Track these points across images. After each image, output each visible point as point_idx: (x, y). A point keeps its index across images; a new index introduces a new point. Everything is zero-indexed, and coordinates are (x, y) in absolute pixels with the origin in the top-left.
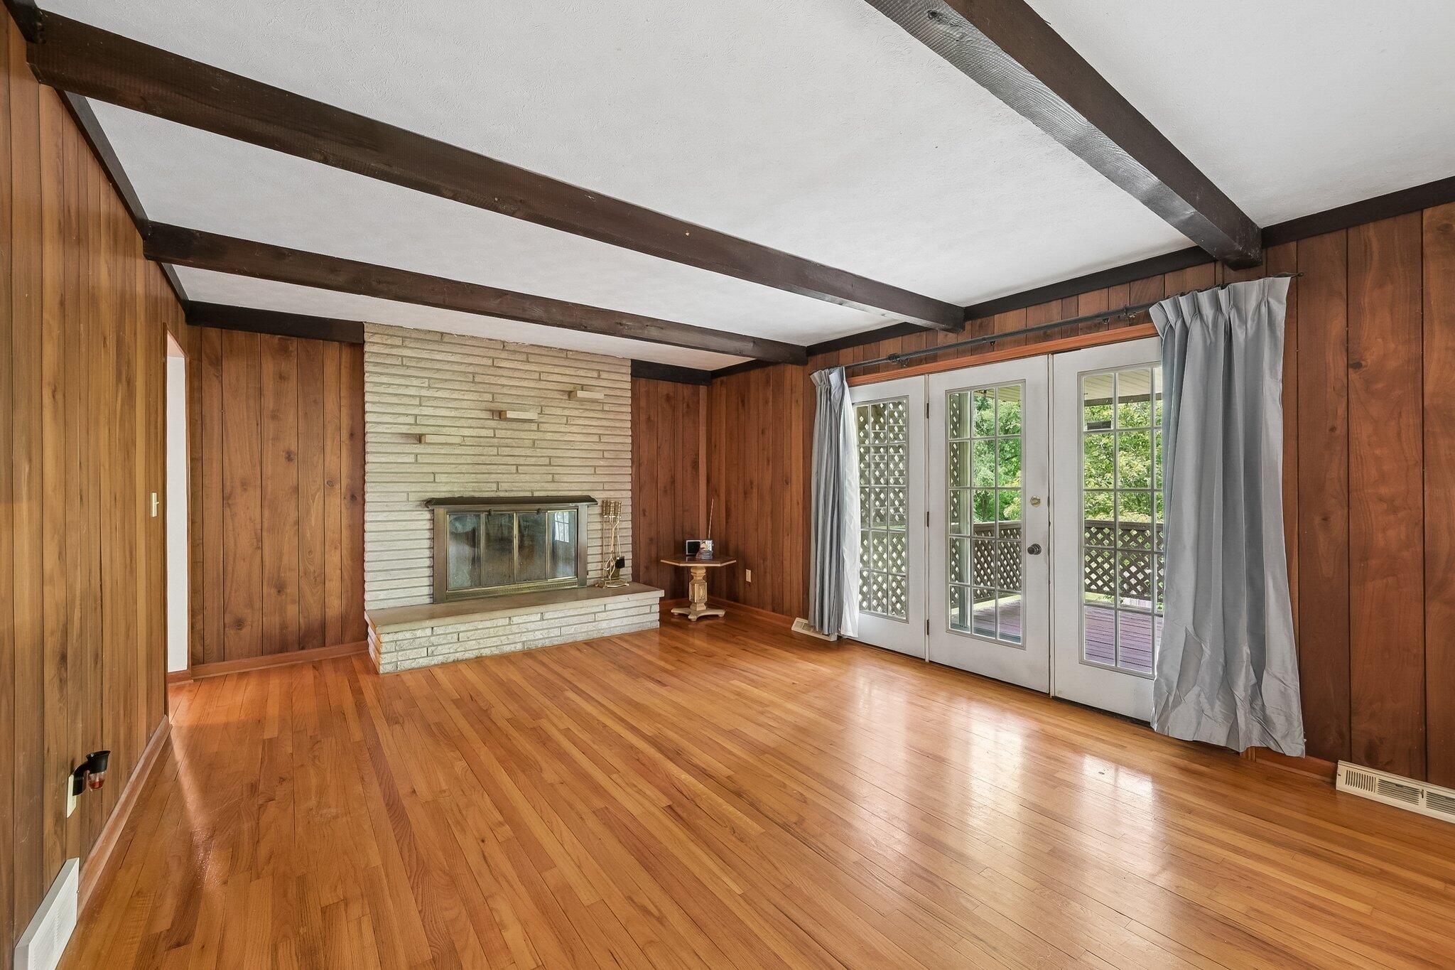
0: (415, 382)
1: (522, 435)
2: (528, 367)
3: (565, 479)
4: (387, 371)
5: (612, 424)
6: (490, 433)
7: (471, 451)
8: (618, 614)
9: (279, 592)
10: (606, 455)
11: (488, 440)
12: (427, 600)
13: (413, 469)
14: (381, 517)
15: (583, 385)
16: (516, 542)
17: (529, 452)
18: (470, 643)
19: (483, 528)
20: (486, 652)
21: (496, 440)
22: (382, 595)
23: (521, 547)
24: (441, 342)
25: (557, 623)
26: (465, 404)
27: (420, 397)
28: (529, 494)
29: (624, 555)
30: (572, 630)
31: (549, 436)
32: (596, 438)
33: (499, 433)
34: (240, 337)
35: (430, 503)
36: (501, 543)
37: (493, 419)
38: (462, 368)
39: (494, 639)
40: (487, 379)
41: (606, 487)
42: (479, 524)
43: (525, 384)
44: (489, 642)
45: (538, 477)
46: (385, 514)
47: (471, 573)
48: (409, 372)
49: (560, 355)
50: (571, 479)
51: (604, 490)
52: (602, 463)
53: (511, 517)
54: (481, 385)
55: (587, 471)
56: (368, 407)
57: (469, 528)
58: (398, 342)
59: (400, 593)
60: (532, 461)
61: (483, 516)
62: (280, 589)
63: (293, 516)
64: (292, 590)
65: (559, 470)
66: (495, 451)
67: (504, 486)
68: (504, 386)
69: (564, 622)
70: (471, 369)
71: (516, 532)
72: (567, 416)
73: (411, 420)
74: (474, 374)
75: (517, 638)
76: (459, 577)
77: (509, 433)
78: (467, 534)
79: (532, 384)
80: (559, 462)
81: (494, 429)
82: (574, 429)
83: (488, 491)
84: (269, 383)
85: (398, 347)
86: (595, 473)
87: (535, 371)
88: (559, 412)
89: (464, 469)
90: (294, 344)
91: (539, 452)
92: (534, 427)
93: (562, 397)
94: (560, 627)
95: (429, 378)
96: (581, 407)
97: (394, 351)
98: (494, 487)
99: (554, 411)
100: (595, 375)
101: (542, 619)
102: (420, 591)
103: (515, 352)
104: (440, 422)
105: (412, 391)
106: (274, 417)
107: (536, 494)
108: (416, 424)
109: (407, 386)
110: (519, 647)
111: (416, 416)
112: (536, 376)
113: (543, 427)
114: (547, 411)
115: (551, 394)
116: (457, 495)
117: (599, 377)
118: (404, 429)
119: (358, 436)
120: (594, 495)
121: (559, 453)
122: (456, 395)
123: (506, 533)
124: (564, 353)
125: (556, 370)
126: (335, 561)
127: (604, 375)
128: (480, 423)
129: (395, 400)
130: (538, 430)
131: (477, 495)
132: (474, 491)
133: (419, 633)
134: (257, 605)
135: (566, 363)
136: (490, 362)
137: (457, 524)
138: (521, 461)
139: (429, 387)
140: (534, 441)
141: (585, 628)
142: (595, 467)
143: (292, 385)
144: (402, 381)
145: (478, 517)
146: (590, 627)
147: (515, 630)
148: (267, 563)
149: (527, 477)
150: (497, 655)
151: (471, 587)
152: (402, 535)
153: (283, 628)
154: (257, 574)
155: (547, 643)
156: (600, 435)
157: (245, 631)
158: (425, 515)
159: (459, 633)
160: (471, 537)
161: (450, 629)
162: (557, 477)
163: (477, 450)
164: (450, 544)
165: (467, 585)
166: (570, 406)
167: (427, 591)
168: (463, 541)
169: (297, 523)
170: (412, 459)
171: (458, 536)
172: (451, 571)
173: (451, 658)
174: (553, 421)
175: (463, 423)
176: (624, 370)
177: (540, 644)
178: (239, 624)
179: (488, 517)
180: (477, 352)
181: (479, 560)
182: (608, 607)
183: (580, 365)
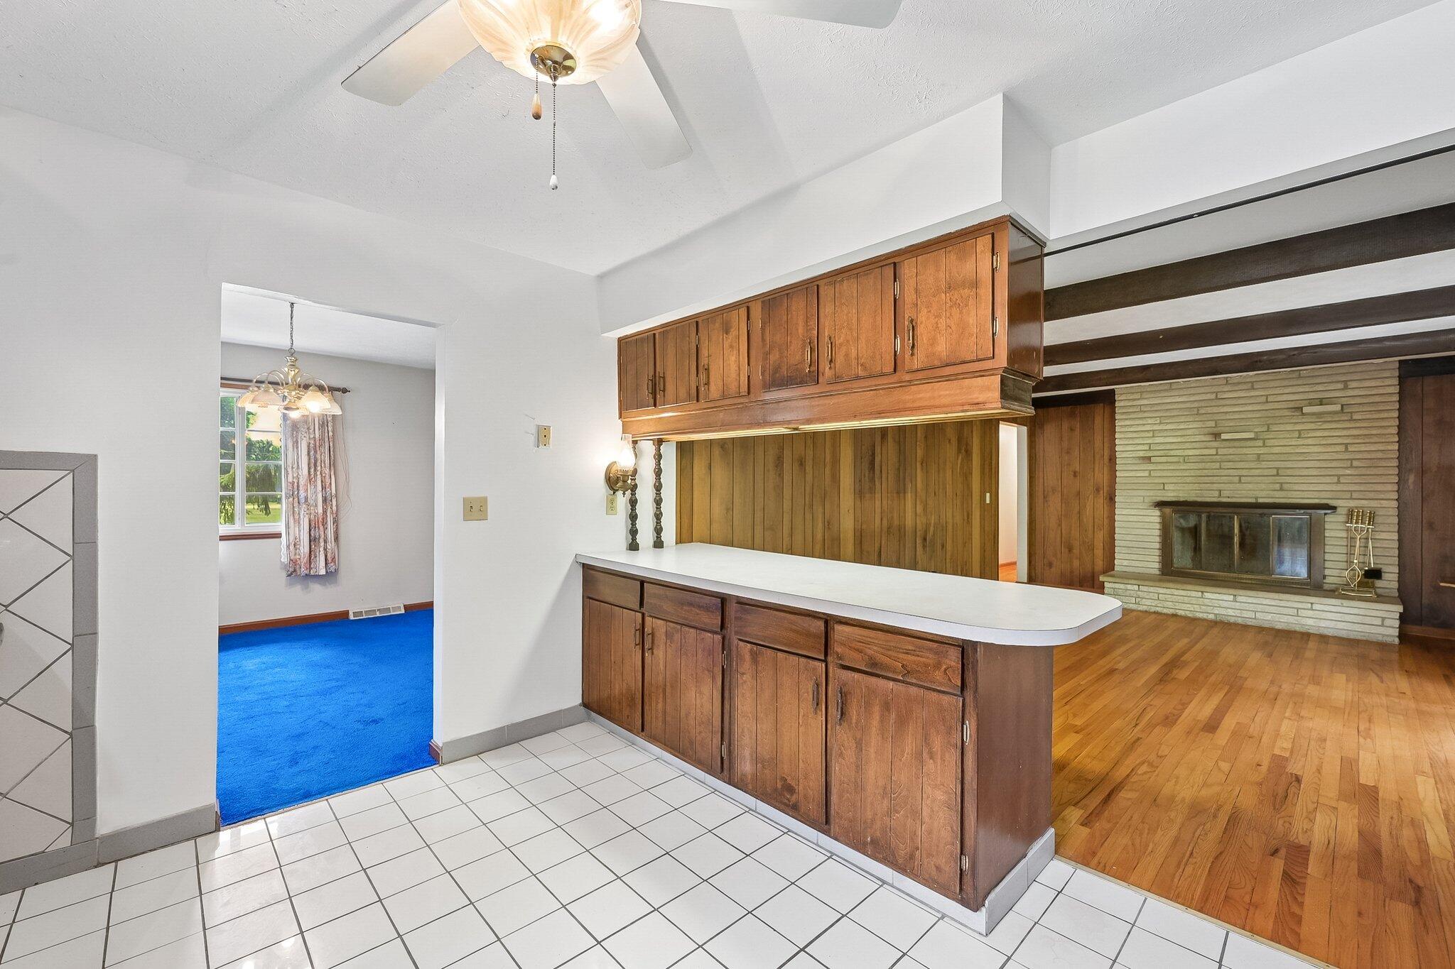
0: (1150, 421)
1: (1245, 451)
2: (1252, 393)
3: (1297, 487)
4: (1131, 416)
5: (1365, 432)
6: (1213, 451)
7: (1194, 466)
9: (1069, 551)
10: (1355, 463)
11: (1211, 457)
12: (1158, 572)
13: (1147, 480)
14: (1125, 512)
15: (1321, 400)
16: (1236, 539)
17: (1253, 465)
18: (1167, 603)
19: (1204, 525)
20: (1180, 613)
21: (1218, 457)
22: (1125, 563)
23: (1242, 545)
25: (1251, 607)
26: (1189, 432)
27: (1153, 431)
28: (1252, 500)
29: (1380, 566)
30: (1269, 617)
31: (1276, 450)
32: (1342, 448)
33: (1222, 451)
34: (1052, 410)
35: (1161, 505)
36: (1223, 539)
37: (1215, 441)
38: (1188, 405)
40: (1209, 410)
41: (1355, 495)
42: (1200, 521)
43: (1250, 408)
45: (1263, 486)
46: (1128, 510)
47: (1193, 559)
48: (1146, 415)
49: (1290, 376)
50: (1304, 487)
51: (1351, 499)
52: (1348, 472)
53: (1232, 519)
54: (1204, 415)
55: (1328, 480)
56: (1117, 442)
57: (1192, 524)
58: (1137, 396)
59: (1137, 564)
60: (1257, 472)
61: (1204, 516)
62: (1070, 550)
63: (1077, 509)
64: (1076, 551)
65: (1289, 479)
66: (1217, 465)
67: (1225, 493)
68: (1227, 413)
69: (1260, 608)
70: (1196, 405)
71: (1236, 531)
72: (1300, 431)
73: (1146, 447)
74: (1198, 408)
75: (1209, 609)
76: (1183, 558)
77: (1231, 451)
78: (1189, 529)
79: (1257, 407)
80: (1289, 472)
81: (1217, 448)
82: (1310, 441)
83: (1211, 497)
84: (1065, 435)
85: (1139, 399)
86: (1338, 482)
87: (1262, 396)
88: (1289, 427)
89: (1188, 480)
90: (1079, 408)
91: (1264, 464)
92: (1260, 443)
93: (1293, 414)
94: (1255, 612)
95: (1160, 417)
96: (1319, 420)
97: (1135, 403)
98: (1216, 494)
99: (1282, 427)
100: (1340, 386)
101: (1235, 601)
102: (1150, 565)
104: (1168, 447)
105: (1148, 428)
106: (1068, 453)
107: (1260, 501)
108: (1150, 450)
109: (1144, 424)
110: (1211, 617)
111: (1150, 444)
112: (1263, 399)
113: (1269, 443)
114: (1274, 428)
115: (1278, 413)
116: (1182, 499)
117: (1346, 388)
118: (1141, 454)
119: (1112, 460)
120: (1332, 502)
121: (1289, 464)
122: (1182, 426)
123: (1226, 530)
124: (1296, 374)
126: (1100, 536)
127: (1353, 385)
128: (1202, 445)
129: (1135, 435)
130: (1264, 446)
131: (1199, 499)
132: (1197, 497)
133: (1129, 587)
134: (1059, 556)
135: (1300, 382)
136: (1213, 396)
137: (1182, 521)
138: (1244, 472)
139: (1161, 423)
140: (1259, 455)
141: (1284, 619)
142: (1339, 476)
143: (1077, 432)
144: (1141, 422)
145: (1200, 516)
146: (1292, 620)
147: (1207, 602)
148: (1064, 535)
149: (1250, 486)
150: (1189, 618)
151: (1192, 569)
152: (1139, 525)
153: (1072, 572)
154: (1059, 539)
155: (1240, 621)
156: (1346, 445)
157: (1053, 569)
158: (1157, 513)
159: (1159, 594)
160: (1195, 532)
161: (1152, 589)
162: (1285, 486)
163: (1201, 465)
164: (1176, 536)
165: (1191, 566)
166: (1304, 420)
167: (1157, 565)
168: (1187, 535)
169: (1079, 512)
170: (1146, 474)
171: (1182, 530)
172: (1176, 554)
173: (1153, 609)
174: (1282, 436)
175: (1187, 445)
176: (1387, 374)
177: (1232, 620)
178: (1050, 565)
179: (1208, 517)
180: (1202, 390)
181: (1200, 549)
182: (1315, 607)
183: (1318, 381)
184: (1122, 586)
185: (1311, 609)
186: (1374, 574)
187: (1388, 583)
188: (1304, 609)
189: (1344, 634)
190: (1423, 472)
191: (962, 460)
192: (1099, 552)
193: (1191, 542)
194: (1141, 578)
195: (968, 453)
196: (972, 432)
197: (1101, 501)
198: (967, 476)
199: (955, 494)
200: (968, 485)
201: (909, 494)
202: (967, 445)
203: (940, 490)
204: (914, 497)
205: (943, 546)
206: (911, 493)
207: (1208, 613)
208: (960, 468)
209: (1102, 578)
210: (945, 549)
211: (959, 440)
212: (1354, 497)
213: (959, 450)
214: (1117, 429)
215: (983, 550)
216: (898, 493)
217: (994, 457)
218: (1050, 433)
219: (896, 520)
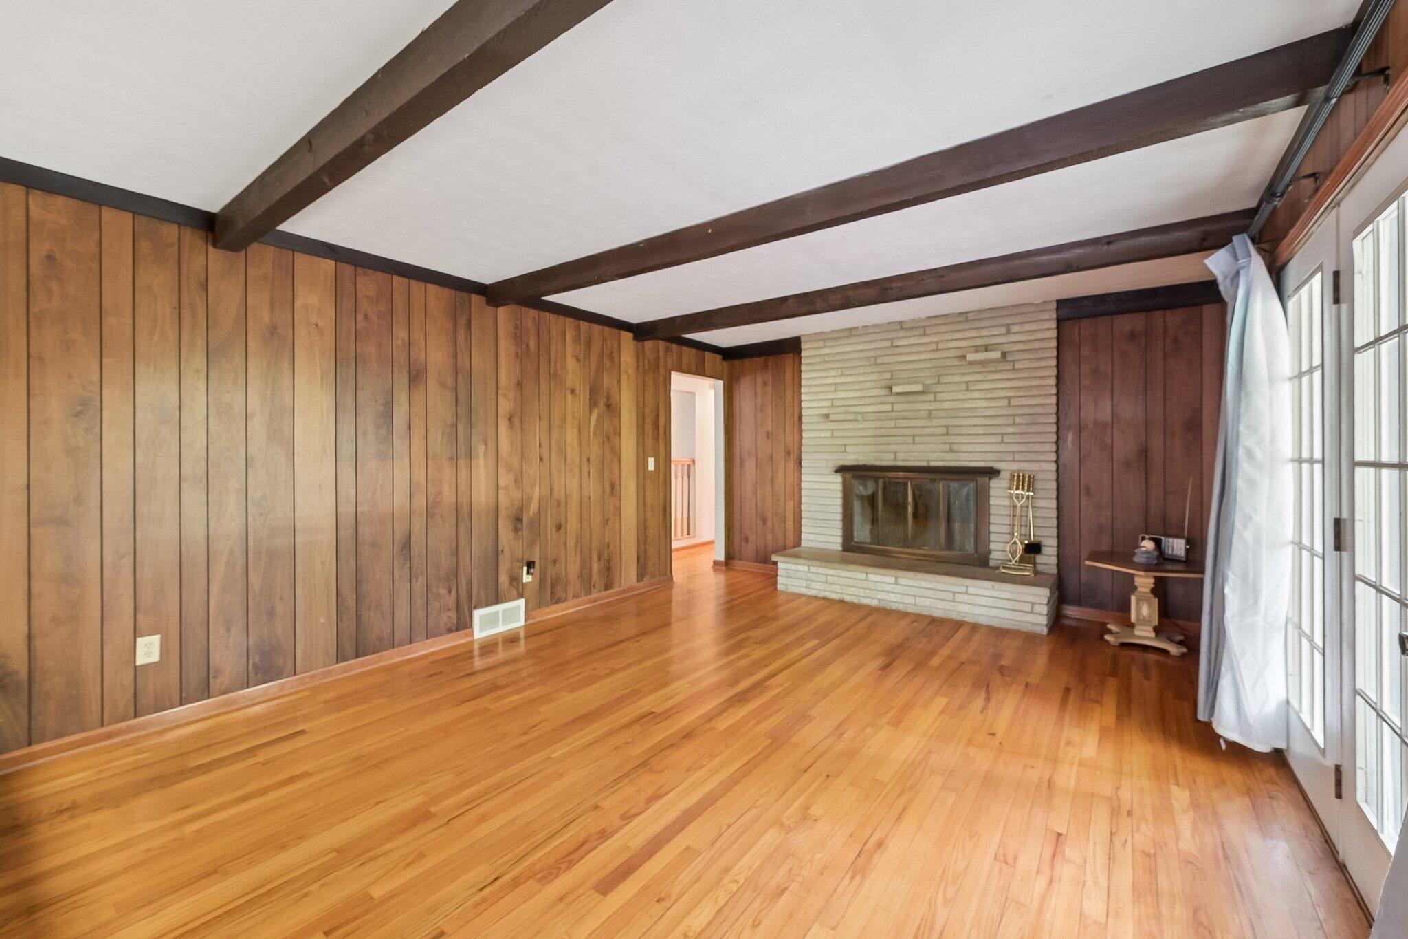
0: (832, 373)
1: (918, 406)
2: (925, 340)
3: (965, 448)
4: (814, 368)
5: (1027, 383)
6: (888, 408)
7: (872, 424)
8: (983, 601)
10: (1018, 420)
11: (887, 414)
12: (840, 548)
13: (830, 442)
14: (811, 478)
15: (987, 346)
16: (910, 509)
17: (923, 423)
19: (880, 493)
20: (847, 598)
21: (894, 414)
22: (812, 537)
23: (915, 515)
24: (851, 336)
25: (912, 591)
26: (868, 385)
27: (835, 384)
28: (924, 464)
29: (1039, 539)
30: (928, 603)
31: (946, 405)
32: (1005, 402)
33: (897, 407)
34: (747, 361)
35: (842, 470)
36: (898, 508)
37: (889, 395)
38: (867, 354)
39: (854, 589)
40: (885, 359)
41: (1018, 457)
42: (877, 488)
43: (922, 357)
44: (850, 591)
45: (934, 447)
46: (813, 476)
47: (872, 531)
48: (829, 366)
49: (960, 319)
50: (970, 448)
51: (1014, 461)
52: (1011, 430)
53: (905, 484)
54: (881, 366)
55: (992, 439)
56: (803, 397)
57: (870, 491)
58: (820, 344)
59: (822, 538)
60: (929, 431)
61: (881, 481)
62: (764, 522)
63: (769, 477)
64: (769, 523)
65: (957, 439)
66: (892, 424)
67: (900, 456)
68: (902, 362)
70: (873, 353)
71: (910, 499)
72: (967, 383)
73: (829, 404)
74: (876, 357)
75: (872, 594)
76: (862, 533)
77: (905, 406)
78: (868, 497)
79: (929, 356)
80: (958, 431)
81: (892, 404)
82: (976, 395)
83: (887, 461)
84: (759, 389)
85: (822, 348)
86: (1002, 442)
87: (933, 343)
88: (957, 379)
89: (867, 441)
90: (771, 359)
91: (935, 422)
92: (931, 397)
93: (958, 363)
94: (915, 596)
95: (842, 368)
97: (818, 352)
98: (892, 456)
99: (951, 379)
100: (1003, 330)
101: (896, 583)
102: (833, 539)
103: (911, 328)
104: (849, 402)
105: (830, 381)
106: (762, 410)
107: (933, 464)
108: (832, 406)
109: (827, 377)
110: (875, 603)
111: (832, 399)
112: (933, 347)
113: (940, 396)
114: (944, 380)
115: (948, 362)
116: (861, 463)
117: (1008, 332)
118: (825, 411)
119: (800, 419)
120: (997, 466)
121: (957, 422)
122: (861, 378)
123: (901, 500)
124: (963, 317)
125: (956, 336)
126: (790, 505)
127: (1015, 329)
128: (880, 400)
129: (819, 389)
130: (935, 401)
131: (877, 463)
132: (875, 460)
133: (800, 568)
134: (754, 530)
135: (967, 326)
136: (889, 344)
137: (861, 488)
138: (917, 431)
139: (842, 375)
140: (930, 411)
141: (942, 605)
142: (1003, 435)
143: (769, 387)
144: (822, 374)
145: (877, 482)
146: (949, 605)
147: (871, 585)
148: (758, 506)
149: (923, 447)
150: (856, 604)
151: (871, 544)
152: (823, 493)
153: (766, 547)
154: (754, 510)
155: (901, 607)
156: (1009, 398)
157: (749, 545)
158: (838, 478)
159: (827, 575)
160: (872, 500)
161: (821, 570)
162: (955, 447)
163: (878, 424)
164: (857, 506)
165: (868, 540)
166: (971, 370)
167: (839, 540)
168: (866, 503)
169: (772, 480)
170: (829, 434)
171: (862, 498)
172: (856, 526)
173: (822, 594)
174: (951, 389)
175: (867, 401)
176: (1046, 316)
177: (894, 607)
178: (747, 540)
179: (885, 483)
180: (878, 337)
181: (877, 520)
182: (971, 590)
183: (984, 324)
184: (793, 567)
185: (967, 593)
186: (1033, 549)
187: (1048, 559)
188: (960, 593)
189: (996, 623)
190: (1080, 429)
191: (600, 416)
192: (790, 525)
193: (869, 511)
194: (821, 557)
195: (612, 409)
196: (619, 382)
197: (791, 465)
198: (610, 439)
199: (585, 460)
200: (612, 449)
201: (481, 461)
202: (609, 397)
203: (553, 455)
204: (492, 462)
205: (559, 527)
206: (485, 457)
207: (871, 598)
208: (596, 426)
209: (774, 558)
210: (563, 530)
211: (594, 392)
212: (1016, 459)
213: (593, 403)
214: (803, 382)
215: (643, 526)
216: (454, 459)
217: (662, 414)
218: (746, 390)
219: (448, 496)
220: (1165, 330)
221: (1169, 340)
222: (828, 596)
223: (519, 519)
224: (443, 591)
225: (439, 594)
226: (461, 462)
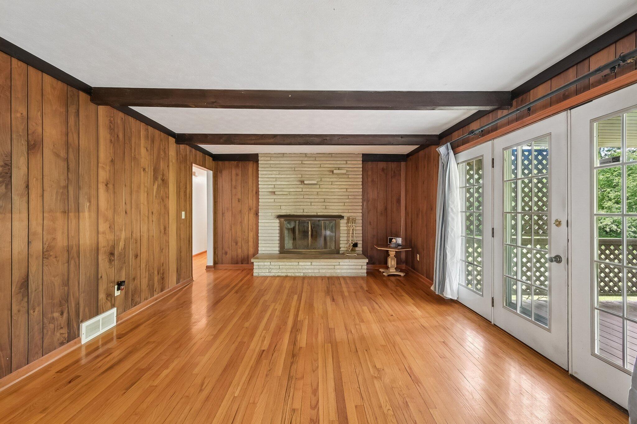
0: (274, 173)
1: (313, 190)
2: (316, 162)
3: (331, 207)
4: (265, 169)
5: (353, 183)
6: (300, 190)
7: (293, 197)
8: (345, 267)
9: (236, 244)
10: (350, 197)
11: (300, 192)
12: (278, 252)
13: (273, 204)
14: (263, 221)
15: (339, 168)
16: (310, 233)
17: (315, 197)
18: (284, 270)
19: (297, 227)
20: (289, 274)
21: (303, 192)
22: (264, 249)
23: (312, 235)
24: (283, 157)
25: (317, 267)
26: (291, 179)
27: (276, 178)
28: (315, 214)
29: (357, 241)
30: (324, 271)
31: (324, 190)
32: (345, 190)
33: (304, 190)
34: (226, 163)
35: (279, 217)
36: (305, 233)
37: (302, 184)
38: (290, 166)
39: (293, 270)
40: (299, 169)
41: (350, 211)
42: (296, 225)
43: (314, 169)
44: (290, 271)
45: (319, 207)
47: (293, 244)
48: (273, 169)
49: (329, 156)
50: (333, 208)
51: (348, 212)
52: (347, 201)
53: (308, 223)
54: (297, 172)
55: (341, 204)
56: (260, 183)
57: (292, 226)
58: (269, 159)
59: (269, 249)
60: (317, 200)
61: (297, 222)
62: (237, 244)
63: (239, 221)
64: (239, 244)
65: (328, 204)
66: (302, 197)
67: (305, 211)
68: (306, 171)
69: (321, 267)
70: (293, 166)
71: (310, 229)
72: (332, 181)
73: (273, 186)
74: (295, 168)
75: (301, 271)
76: (289, 244)
77: (308, 190)
78: (291, 228)
79: (317, 169)
80: (328, 200)
81: (302, 188)
82: (335, 187)
83: (300, 213)
84: (234, 177)
85: (269, 160)
86: (344, 205)
87: (319, 164)
88: (328, 180)
89: (291, 204)
90: (240, 164)
91: (320, 197)
92: (318, 186)
93: (330, 174)
94: (319, 269)
95: (279, 171)
96: (338, 177)
97: (268, 162)
98: (302, 211)
99: (325, 179)
100: (345, 162)
101: (311, 265)
102: (275, 249)
103: (310, 157)
104: (282, 187)
105: (273, 176)
106: (235, 188)
107: (319, 214)
108: (274, 188)
110: (302, 275)
111: (274, 185)
112: (319, 166)
113: (322, 186)
114: (323, 180)
115: (325, 173)
116: (288, 214)
117: (346, 163)
118: (271, 190)
119: (257, 193)
120: (343, 214)
121: (328, 197)
122: (288, 176)
123: (306, 230)
124: (330, 155)
125: (328, 162)
126: (251, 235)
127: (349, 162)
128: (296, 186)
129: (268, 180)
130: (320, 188)
131: (295, 214)
132: (295, 212)
133: (266, 263)
134: (231, 248)
135: (332, 159)
136: (301, 162)
137: (288, 225)
138: (313, 200)
139: (279, 174)
140: (318, 192)
141: (330, 271)
142: (344, 203)
143: (240, 177)
144: (271, 173)
145: (295, 222)
146: (332, 271)
147: (300, 267)
148: (233, 235)
149: (315, 207)
150: (293, 276)
151: (293, 249)
152: (270, 228)
153: (237, 256)
154: (230, 238)
155: (313, 275)
156: (347, 189)
157: (227, 256)
158: (278, 221)
159: (279, 265)
160: (293, 230)
161: (276, 264)
162: (327, 207)
163: (296, 197)
164: (286, 232)
165: (292, 248)
166: (333, 177)
167: (278, 249)
168: (290, 232)
169: (241, 222)
170: (273, 201)
171: (288, 229)
172: (286, 242)
173: (277, 275)
174: (326, 184)
175: (290, 186)
176: (359, 159)
177: (310, 275)
178: (226, 253)
179: (299, 222)
180: (296, 159)
181: (296, 239)
182: (341, 264)
183: (338, 159)
184: (262, 264)
185: (339, 265)
186: (355, 245)
187: (359, 248)
188: (336, 265)
189: (349, 275)
190: (368, 201)
191: (159, 186)
192: (251, 244)
193: (292, 235)
194: (270, 257)
195: (165, 182)
196: (168, 166)
197: (252, 215)
198: (164, 199)
199: (150, 213)
200: (165, 206)
201: (87, 214)
202: (163, 175)
203: (133, 209)
204: (94, 215)
205: (136, 256)
206: (89, 211)
207: (300, 273)
208: (157, 192)
209: (252, 260)
210: (138, 258)
211: (156, 170)
213: (155, 178)
214: (260, 176)
215: (179, 251)
216: (66, 212)
217: (188, 187)
218: (225, 177)
219: (61, 241)
220: (392, 169)
221: (393, 172)
222: (280, 275)
223: (112, 254)
224: (56, 315)
225: (53, 318)
226: (72, 215)
